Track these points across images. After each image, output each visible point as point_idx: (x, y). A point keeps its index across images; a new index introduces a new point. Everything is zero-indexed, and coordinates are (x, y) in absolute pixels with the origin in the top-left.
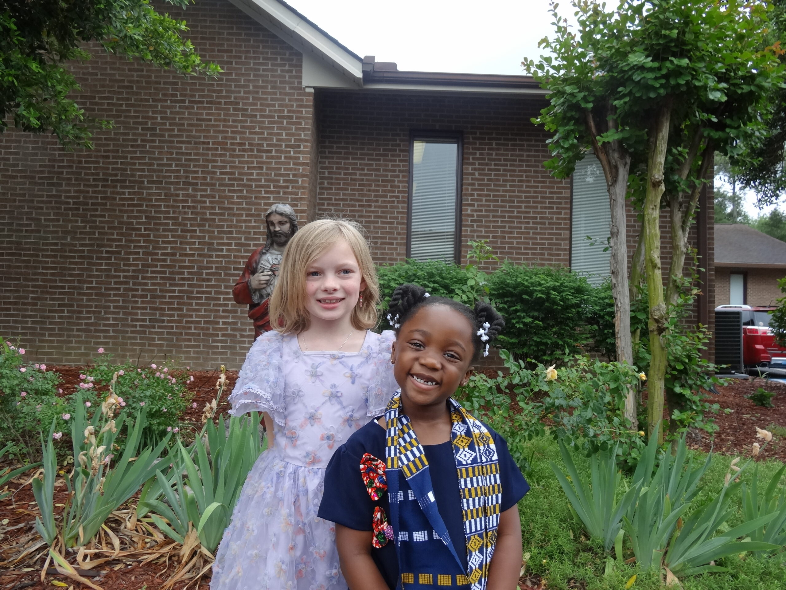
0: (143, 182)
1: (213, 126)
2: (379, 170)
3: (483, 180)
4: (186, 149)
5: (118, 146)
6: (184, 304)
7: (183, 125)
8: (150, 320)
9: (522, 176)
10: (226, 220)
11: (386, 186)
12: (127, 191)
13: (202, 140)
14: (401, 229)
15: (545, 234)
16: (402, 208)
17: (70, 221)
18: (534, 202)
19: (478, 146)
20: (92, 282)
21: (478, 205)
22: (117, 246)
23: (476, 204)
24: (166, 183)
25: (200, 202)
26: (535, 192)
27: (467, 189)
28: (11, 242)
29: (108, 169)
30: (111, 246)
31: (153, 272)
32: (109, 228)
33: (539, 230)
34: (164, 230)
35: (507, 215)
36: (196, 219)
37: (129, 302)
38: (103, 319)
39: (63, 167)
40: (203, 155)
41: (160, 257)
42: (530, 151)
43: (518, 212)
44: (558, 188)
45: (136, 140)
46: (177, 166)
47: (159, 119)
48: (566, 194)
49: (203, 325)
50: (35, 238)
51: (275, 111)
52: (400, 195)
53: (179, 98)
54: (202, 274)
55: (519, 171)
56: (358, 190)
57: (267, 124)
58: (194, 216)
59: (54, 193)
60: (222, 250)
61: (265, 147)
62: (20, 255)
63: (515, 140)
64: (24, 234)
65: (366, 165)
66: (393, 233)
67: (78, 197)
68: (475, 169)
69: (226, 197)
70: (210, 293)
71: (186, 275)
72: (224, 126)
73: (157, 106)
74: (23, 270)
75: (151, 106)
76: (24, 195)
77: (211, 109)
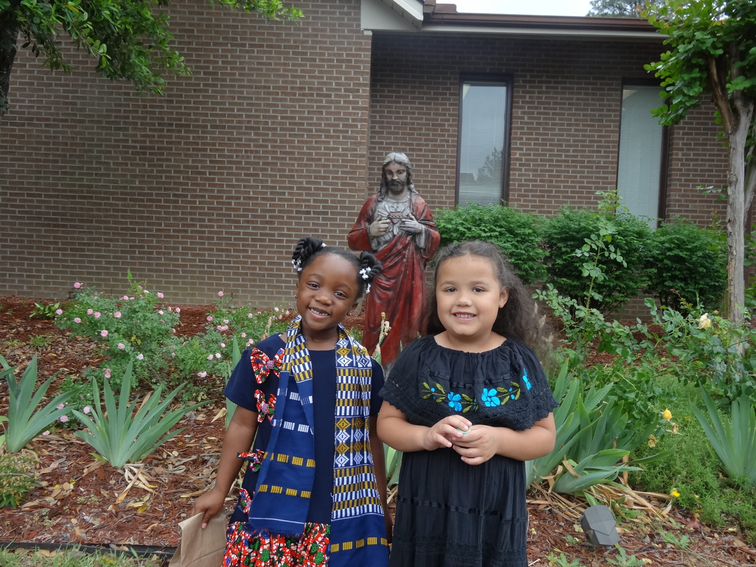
0: (206, 127)
1: (273, 70)
2: (429, 114)
3: (532, 123)
4: (247, 93)
5: (181, 90)
6: (248, 245)
7: (244, 69)
8: (217, 261)
9: (571, 120)
10: (288, 164)
11: (436, 130)
12: (191, 135)
13: (263, 84)
14: (451, 172)
15: (592, 178)
16: (452, 151)
17: (137, 165)
18: (582, 146)
19: (528, 89)
20: (160, 225)
21: (527, 149)
22: (183, 190)
23: (525, 147)
24: (229, 127)
25: (262, 146)
26: (584, 136)
27: (516, 133)
28: (83, 186)
29: (172, 113)
30: (178, 190)
31: (218, 215)
32: (175, 172)
33: (586, 174)
34: (228, 174)
35: (555, 159)
36: (258, 163)
37: (197, 243)
38: (173, 259)
39: (129, 111)
40: (264, 99)
41: (224, 200)
42: (580, 94)
43: (566, 156)
44: (606, 131)
45: (199, 85)
46: (239, 110)
47: (220, 63)
48: (614, 137)
49: (267, 266)
50: (105, 181)
51: (334, 55)
52: (450, 139)
53: (239, 42)
54: (265, 217)
55: (569, 115)
56: (409, 134)
57: (326, 68)
58: (256, 161)
59: (121, 137)
60: (284, 194)
61: (325, 92)
62: (91, 198)
63: (565, 83)
64: (94, 177)
65: (417, 108)
66: (443, 177)
67: (145, 142)
68: (524, 113)
69: (287, 141)
70: (274, 235)
71: (250, 218)
72: (284, 70)
73: (217, 50)
74: (95, 213)
75: (212, 50)
76: (93, 139)
77: (270, 52)
